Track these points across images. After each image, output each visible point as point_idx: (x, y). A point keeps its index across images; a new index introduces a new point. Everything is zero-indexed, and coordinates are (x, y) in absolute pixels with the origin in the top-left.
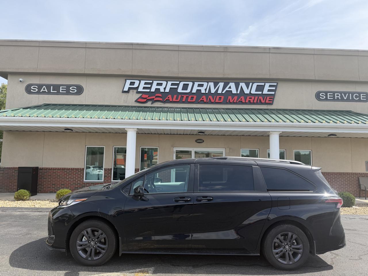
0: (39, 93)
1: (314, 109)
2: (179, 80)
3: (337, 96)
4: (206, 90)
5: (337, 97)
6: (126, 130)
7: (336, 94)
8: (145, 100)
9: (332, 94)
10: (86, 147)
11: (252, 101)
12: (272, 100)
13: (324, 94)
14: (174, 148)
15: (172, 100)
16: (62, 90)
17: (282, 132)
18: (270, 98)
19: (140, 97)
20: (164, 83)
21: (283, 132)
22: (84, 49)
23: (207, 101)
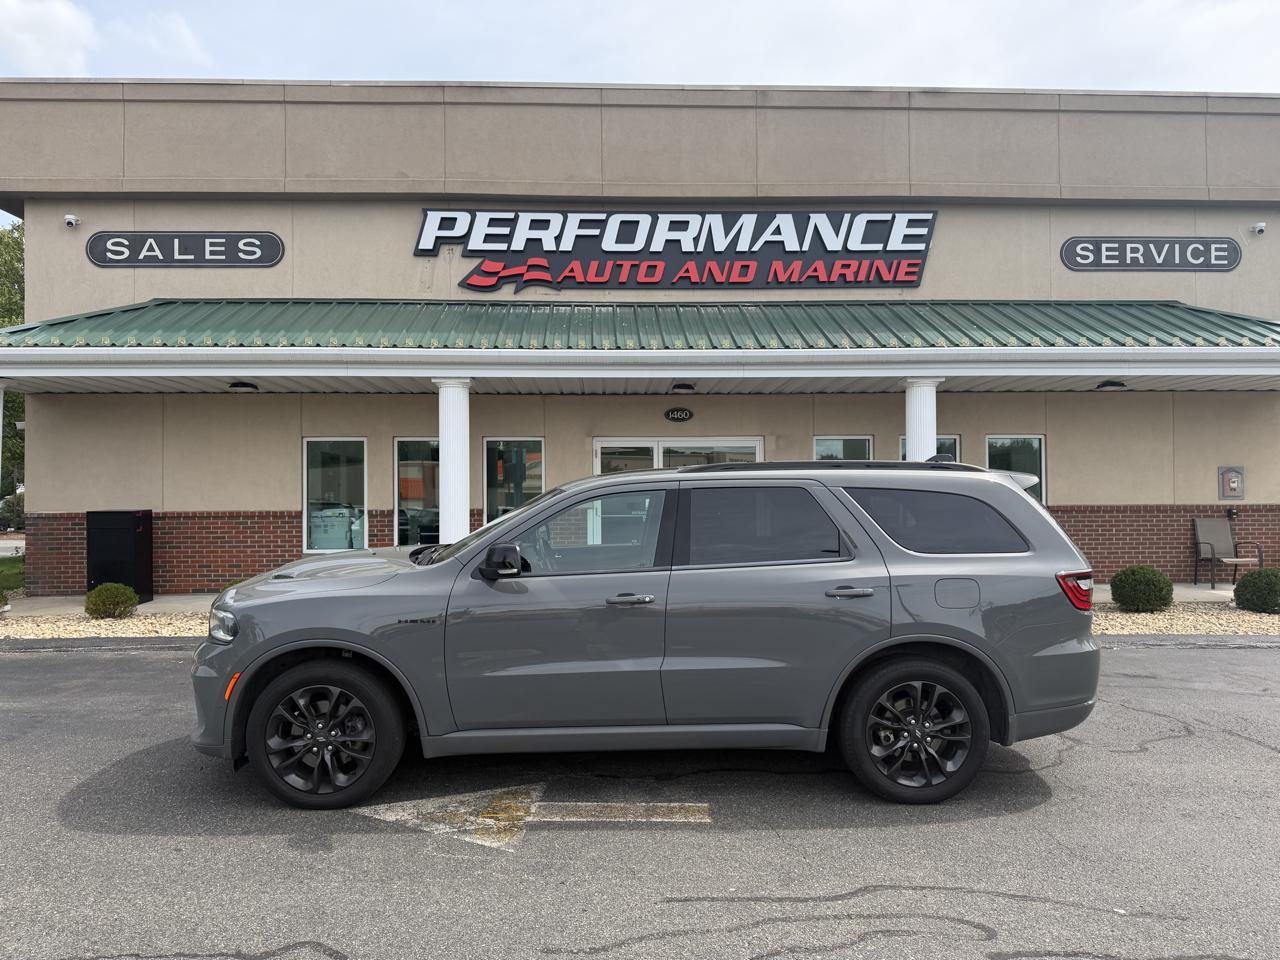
0: (132, 262)
1: (1054, 298)
2: (607, 210)
3: (1131, 252)
4: (696, 240)
5: (1131, 258)
6: (434, 385)
7: (1129, 246)
8: (493, 280)
9: (1116, 245)
10: (305, 440)
11: (850, 277)
12: (916, 269)
13: (1091, 247)
14: (595, 439)
15: (585, 278)
16: (212, 253)
17: (946, 377)
18: (910, 265)
19: (477, 271)
20: (556, 219)
21: (949, 379)
22: (278, 108)
23: (701, 278)
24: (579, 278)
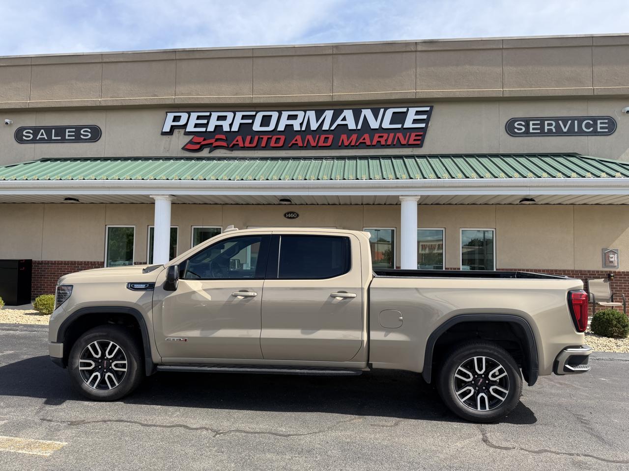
0: (34, 141)
1: (501, 152)
2: (256, 110)
3: (548, 126)
4: (301, 124)
5: (548, 129)
6: (153, 199)
7: (546, 122)
8: (198, 147)
9: (539, 122)
10: (107, 227)
11: (383, 143)
12: (420, 138)
13: (523, 123)
14: (248, 227)
15: (244, 144)
16: (69, 136)
18: (416, 136)
19: (191, 142)
20: (230, 115)
21: (423, 197)
22: (99, 66)
23: (303, 144)
24: (241, 145)
